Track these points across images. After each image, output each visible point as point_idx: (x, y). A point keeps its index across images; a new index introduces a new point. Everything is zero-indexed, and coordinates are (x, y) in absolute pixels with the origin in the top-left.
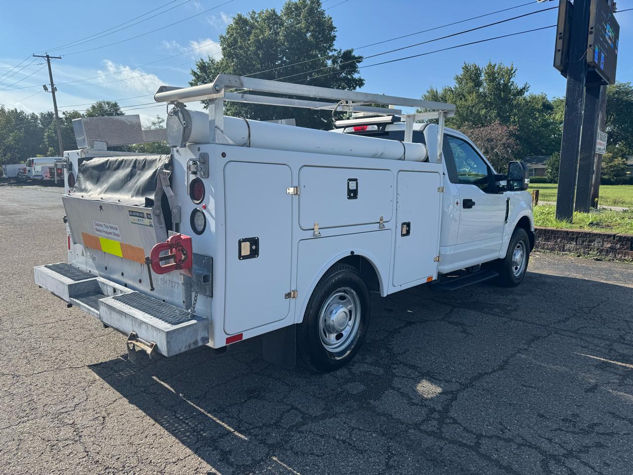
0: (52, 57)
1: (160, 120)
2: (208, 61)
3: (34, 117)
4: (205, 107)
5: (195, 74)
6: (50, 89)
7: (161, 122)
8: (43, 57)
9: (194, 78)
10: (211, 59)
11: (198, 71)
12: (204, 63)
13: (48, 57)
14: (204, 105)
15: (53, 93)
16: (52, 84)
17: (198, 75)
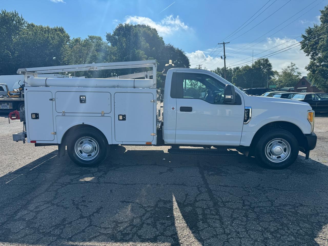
0: (226, 43)
1: (293, 65)
2: (313, 28)
3: (231, 70)
4: (307, 55)
5: (304, 36)
6: (223, 58)
7: (293, 66)
8: (222, 44)
9: (303, 39)
10: (316, 26)
11: (306, 35)
12: (311, 29)
13: (224, 43)
14: (307, 54)
15: (225, 59)
16: (225, 55)
17: (306, 37)
